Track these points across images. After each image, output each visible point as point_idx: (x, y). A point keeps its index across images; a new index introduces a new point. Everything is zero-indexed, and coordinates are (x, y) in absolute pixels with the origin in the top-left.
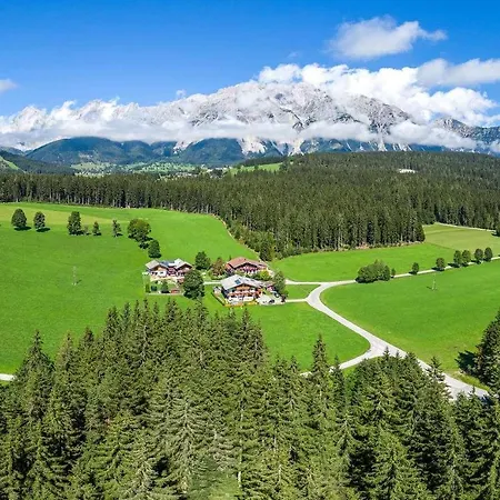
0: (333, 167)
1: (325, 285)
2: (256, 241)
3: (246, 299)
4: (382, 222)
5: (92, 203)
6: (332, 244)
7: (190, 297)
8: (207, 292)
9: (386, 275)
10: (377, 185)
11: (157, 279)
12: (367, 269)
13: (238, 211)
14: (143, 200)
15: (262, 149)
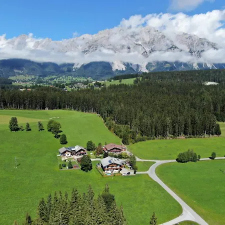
0: (165, 82)
1: (159, 162)
2: (120, 131)
3: (115, 171)
4: (194, 123)
5: (25, 108)
6: (163, 135)
7: (84, 170)
8: (94, 167)
9: (194, 158)
10: (191, 94)
11: (66, 158)
12: (183, 154)
13: (110, 112)
14: (56, 104)
15: (123, 68)
